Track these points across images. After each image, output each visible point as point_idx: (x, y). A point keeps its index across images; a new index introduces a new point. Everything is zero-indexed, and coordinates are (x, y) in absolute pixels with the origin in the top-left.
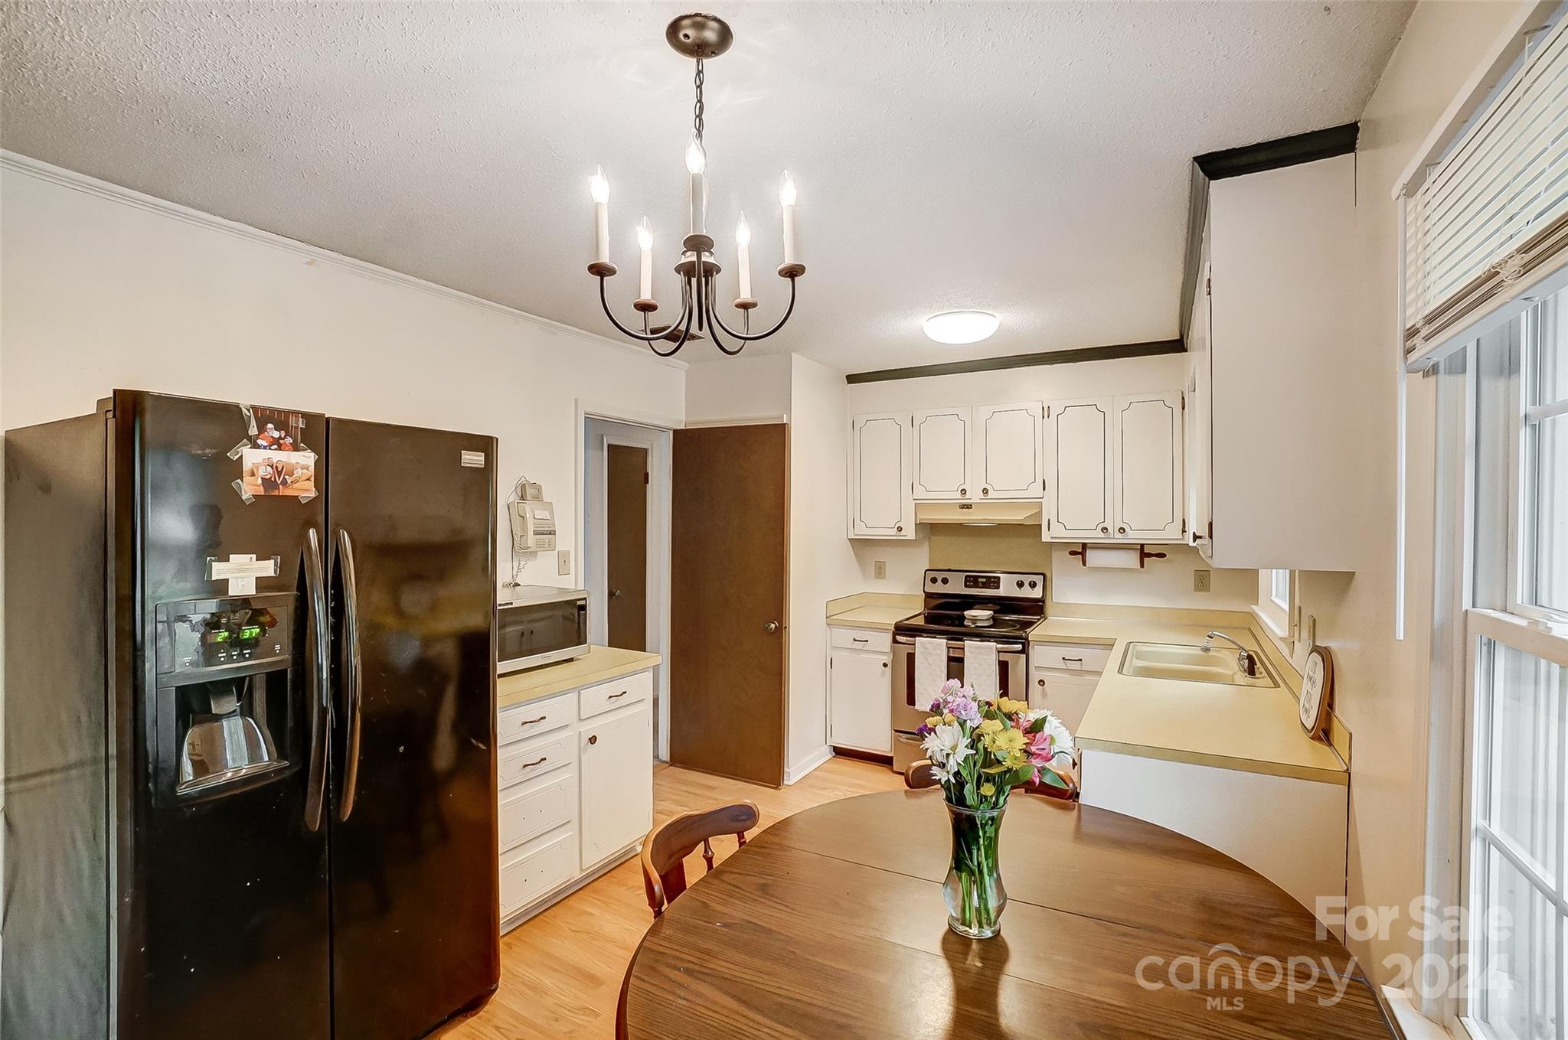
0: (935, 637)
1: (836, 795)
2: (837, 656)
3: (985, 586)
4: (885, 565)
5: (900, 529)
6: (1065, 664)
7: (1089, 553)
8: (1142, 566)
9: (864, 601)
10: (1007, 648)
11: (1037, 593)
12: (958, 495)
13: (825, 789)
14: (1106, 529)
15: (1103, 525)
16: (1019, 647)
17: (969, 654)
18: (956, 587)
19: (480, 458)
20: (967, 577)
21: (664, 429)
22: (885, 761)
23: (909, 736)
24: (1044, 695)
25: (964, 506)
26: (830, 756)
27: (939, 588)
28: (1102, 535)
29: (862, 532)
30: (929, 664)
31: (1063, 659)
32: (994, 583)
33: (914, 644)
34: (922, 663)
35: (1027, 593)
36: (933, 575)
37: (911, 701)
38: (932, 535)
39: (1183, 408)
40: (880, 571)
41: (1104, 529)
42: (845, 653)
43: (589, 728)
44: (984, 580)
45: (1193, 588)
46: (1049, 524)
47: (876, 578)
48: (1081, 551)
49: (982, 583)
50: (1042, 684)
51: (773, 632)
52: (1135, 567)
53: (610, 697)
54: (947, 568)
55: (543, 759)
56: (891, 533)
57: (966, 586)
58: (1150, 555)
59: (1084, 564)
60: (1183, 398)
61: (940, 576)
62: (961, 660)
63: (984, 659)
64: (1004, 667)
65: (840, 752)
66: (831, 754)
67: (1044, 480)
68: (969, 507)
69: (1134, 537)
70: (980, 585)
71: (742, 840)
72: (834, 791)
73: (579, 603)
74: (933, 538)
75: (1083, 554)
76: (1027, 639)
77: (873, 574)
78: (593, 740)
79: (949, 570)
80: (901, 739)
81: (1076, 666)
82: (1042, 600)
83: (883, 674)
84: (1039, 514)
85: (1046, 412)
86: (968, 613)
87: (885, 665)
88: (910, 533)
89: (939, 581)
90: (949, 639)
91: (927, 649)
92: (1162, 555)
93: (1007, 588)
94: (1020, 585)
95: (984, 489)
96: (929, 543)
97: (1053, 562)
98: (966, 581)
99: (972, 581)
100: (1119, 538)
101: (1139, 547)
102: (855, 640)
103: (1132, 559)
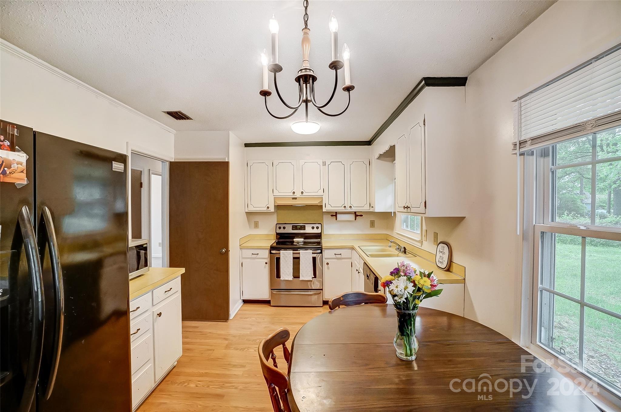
0: (287, 250)
1: (252, 320)
2: (245, 262)
3: (300, 229)
4: (258, 223)
5: (268, 208)
6: (335, 256)
7: (338, 215)
8: (355, 219)
9: (250, 237)
10: (315, 252)
11: (319, 231)
12: (292, 194)
13: (247, 318)
14: (345, 206)
15: (344, 205)
16: (320, 251)
17: (302, 255)
18: (289, 230)
19: (122, 166)
20: (293, 226)
21: (163, 161)
22: (267, 302)
23: (277, 290)
24: (328, 268)
25: (293, 198)
26: (242, 304)
27: (282, 231)
28: (344, 209)
29: (251, 209)
30: (286, 261)
31: (335, 254)
32: (303, 228)
33: (280, 254)
34: (283, 261)
35: (315, 231)
36: (279, 225)
37: (278, 276)
38: (278, 210)
39: (370, 165)
40: (256, 225)
41: (345, 207)
42: (249, 260)
43: (157, 310)
44: (300, 227)
45: (369, 227)
46: (325, 205)
47: (255, 228)
48: (335, 215)
49: (299, 228)
50: (328, 264)
51: (225, 253)
52: (352, 220)
53: (165, 292)
54: (285, 223)
55: (138, 330)
56: (264, 209)
57: (293, 229)
58: (358, 216)
59: (336, 219)
60: (369, 161)
61: (282, 226)
62: (299, 258)
63: (308, 257)
64: (314, 259)
65: (245, 302)
66: (242, 303)
67: (324, 189)
68: (296, 198)
69: (354, 209)
70: (298, 229)
71: (285, 346)
72: (251, 318)
73: (145, 246)
74: (278, 211)
75: (336, 216)
76: (322, 248)
77: (254, 227)
78: (160, 315)
79: (285, 224)
80: (274, 292)
81: (339, 256)
82: (321, 233)
83: (265, 267)
84: (322, 201)
85: (324, 164)
86: (295, 240)
87: (266, 263)
88: (272, 209)
89: (282, 228)
90: (293, 250)
91: (285, 255)
92: (361, 216)
93: (309, 230)
94: (313, 228)
95: (302, 192)
96: (277, 213)
97: (324, 219)
98: (292, 228)
99: (295, 228)
100: (349, 210)
101: (354, 213)
102: (252, 254)
103: (352, 217)
